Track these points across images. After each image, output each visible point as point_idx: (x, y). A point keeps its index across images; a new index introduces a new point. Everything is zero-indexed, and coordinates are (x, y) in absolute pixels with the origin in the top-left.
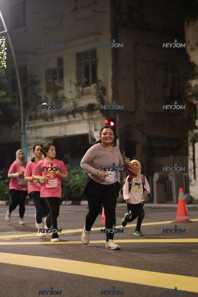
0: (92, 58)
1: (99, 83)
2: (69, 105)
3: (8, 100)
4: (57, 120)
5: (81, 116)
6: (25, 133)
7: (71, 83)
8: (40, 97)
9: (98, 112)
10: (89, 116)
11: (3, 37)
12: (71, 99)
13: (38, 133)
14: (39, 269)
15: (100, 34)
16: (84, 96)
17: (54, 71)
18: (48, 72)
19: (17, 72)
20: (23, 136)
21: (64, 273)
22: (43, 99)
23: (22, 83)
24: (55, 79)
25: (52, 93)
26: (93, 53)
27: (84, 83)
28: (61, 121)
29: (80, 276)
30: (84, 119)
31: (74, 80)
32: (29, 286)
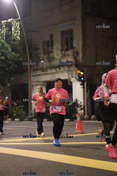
0: (70, 34)
1: (74, 49)
2: (57, 62)
3: (21, 59)
4: (49, 71)
5: (63, 69)
6: (30, 79)
7: (58, 49)
8: (40, 57)
9: (73, 66)
10: (68, 69)
11: (18, 22)
12: (58, 59)
13: (38, 78)
14: (39, 159)
15: (75, 20)
16: (66, 57)
17: (48, 42)
18: (44, 42)
19: (26, 43)
20: (29, 80)
21: (54, 161)
22: (41, 58)
23: (29, 49)
24: (48, 46)
25: (46, 55)
26: (71, 31)
27: (65, 49)
28: (52, 72)
29: (63, 163)
30: (65, 70)
31: (60, 47)
32: (33, 169)
